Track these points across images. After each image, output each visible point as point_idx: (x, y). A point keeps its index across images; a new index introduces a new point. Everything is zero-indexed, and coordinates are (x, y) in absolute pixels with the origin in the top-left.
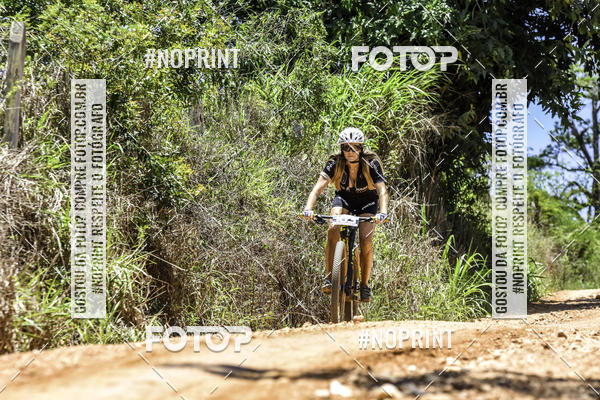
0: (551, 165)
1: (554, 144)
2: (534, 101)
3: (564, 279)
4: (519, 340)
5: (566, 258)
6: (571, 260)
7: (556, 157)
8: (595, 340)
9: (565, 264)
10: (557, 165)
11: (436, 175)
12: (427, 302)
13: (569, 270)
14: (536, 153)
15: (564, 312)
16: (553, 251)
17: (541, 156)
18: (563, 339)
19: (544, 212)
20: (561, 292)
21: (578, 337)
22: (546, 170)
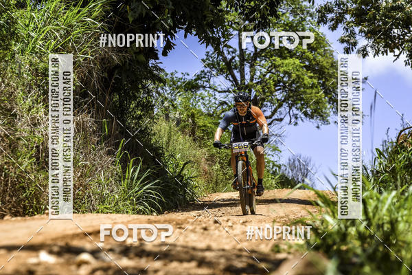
0: (204, 87)
1: (207, 70)
2: (191, 33)
3: (217, 184)
4: (183, 226)
5: (217, 166)
6: (222, 167)
7: (208, 81)
8: (243, 226)
9: (217, 170)
10: (210, 87)
11: (110, 95)
12: (103, 202)
13: (221, 177)
14: (192, 77)
15: (217, 209)
16: (207, 160)
17: (196, 80)
18: (218, 225)
19: (199, 127)
20: (214, 195)
21: (230, 224)
22: (201, 91)
